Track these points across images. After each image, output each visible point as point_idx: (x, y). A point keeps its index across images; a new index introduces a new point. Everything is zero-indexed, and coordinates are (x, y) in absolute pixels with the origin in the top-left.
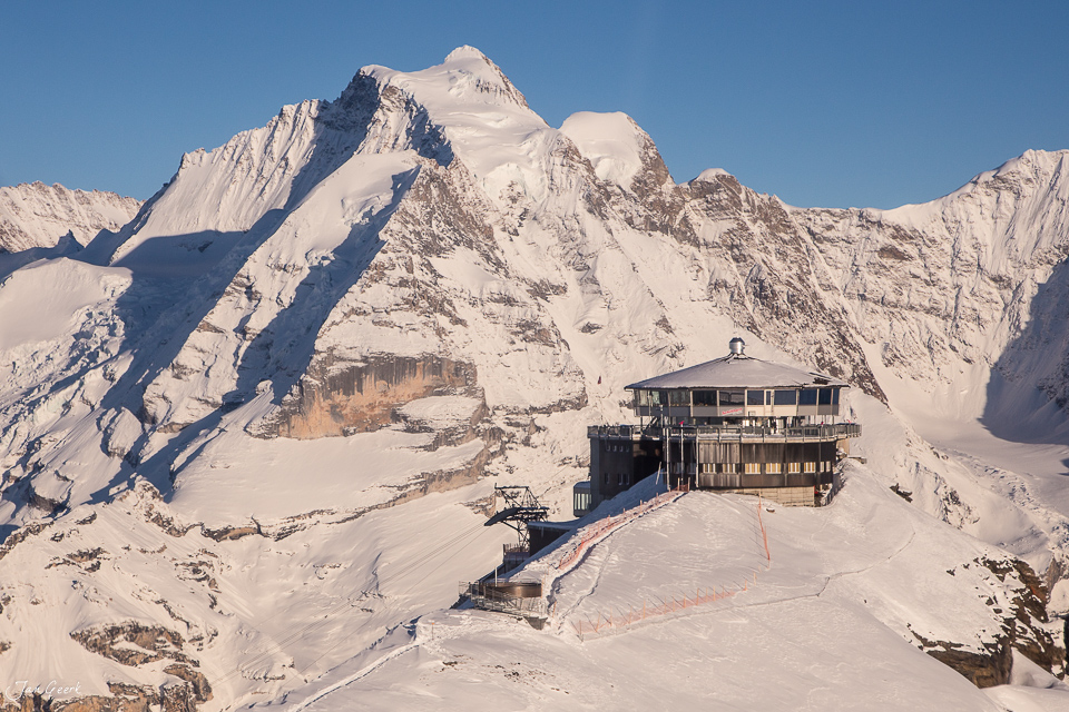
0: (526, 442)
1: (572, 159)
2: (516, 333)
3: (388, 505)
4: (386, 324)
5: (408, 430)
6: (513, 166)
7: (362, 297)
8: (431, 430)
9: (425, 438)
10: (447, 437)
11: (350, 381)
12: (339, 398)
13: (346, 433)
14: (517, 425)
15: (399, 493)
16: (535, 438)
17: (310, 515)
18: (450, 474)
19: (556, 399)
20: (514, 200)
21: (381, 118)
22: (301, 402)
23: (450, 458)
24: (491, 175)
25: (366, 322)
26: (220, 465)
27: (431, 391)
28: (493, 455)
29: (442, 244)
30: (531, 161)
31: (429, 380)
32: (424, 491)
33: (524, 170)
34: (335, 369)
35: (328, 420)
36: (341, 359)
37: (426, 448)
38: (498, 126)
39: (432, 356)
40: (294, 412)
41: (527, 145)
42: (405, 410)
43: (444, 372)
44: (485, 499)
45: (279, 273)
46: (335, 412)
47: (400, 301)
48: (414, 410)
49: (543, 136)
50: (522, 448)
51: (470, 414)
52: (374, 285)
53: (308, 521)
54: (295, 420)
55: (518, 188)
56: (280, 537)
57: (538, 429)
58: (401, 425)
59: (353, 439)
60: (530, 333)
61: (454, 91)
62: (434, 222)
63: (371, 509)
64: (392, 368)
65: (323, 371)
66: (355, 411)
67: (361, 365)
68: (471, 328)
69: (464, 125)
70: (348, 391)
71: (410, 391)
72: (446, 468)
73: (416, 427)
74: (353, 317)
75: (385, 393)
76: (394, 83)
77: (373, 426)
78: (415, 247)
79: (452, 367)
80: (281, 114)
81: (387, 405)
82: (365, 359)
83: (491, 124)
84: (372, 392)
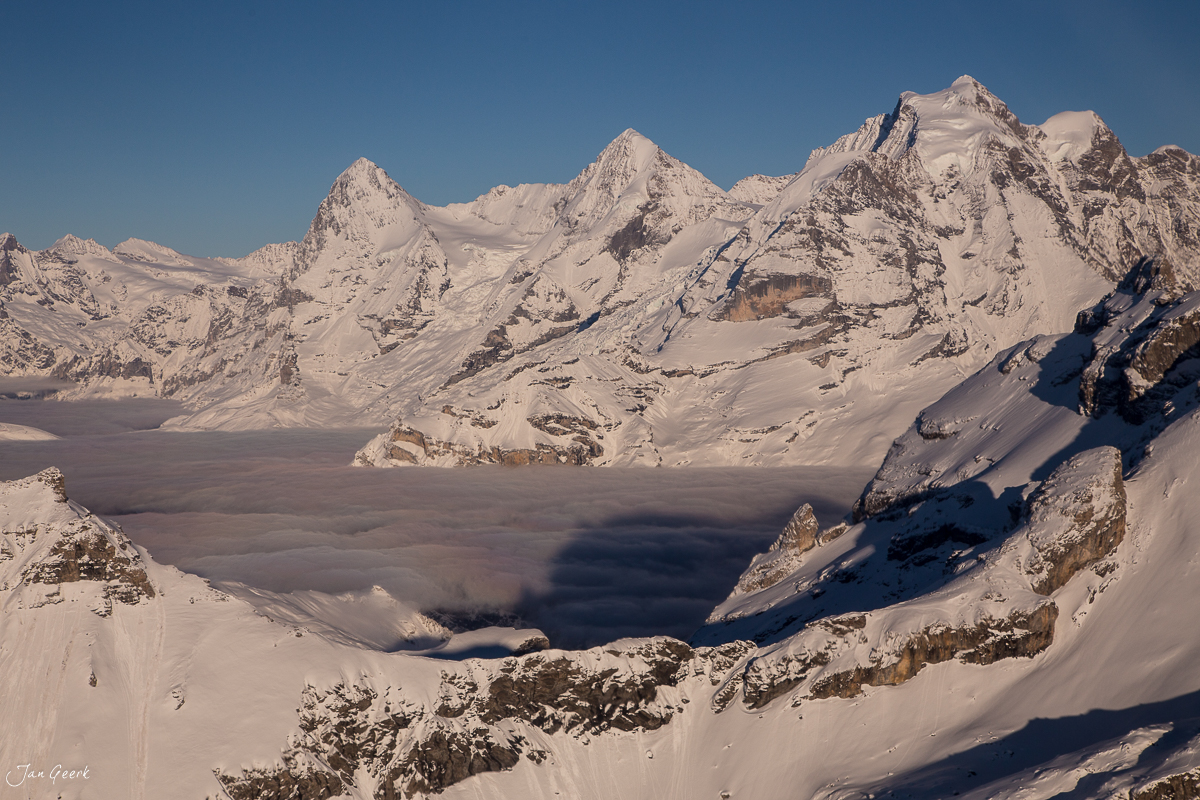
0: (865, 325)
1: (993, 149)
2: (882, 261)
3: (764, 359)
4: (786, 256)
5: (790, 317)
6: (954, 155)
7: (778, 240)
8: (799, 317)
9: (796, 322)
10: (808, 321)
11: (761, 289)
12: (756, 298)
13: (759, 319)
14: (862, 315)
15: (771, 352)
16: (871, 323)
17: (722, 364)
18: (803, 343)
19: (892, 299)
20: (951, 176)
21: (898, 126)
22: (735, 300)
23: (807, 333)
24: (936, 161)
25: (776, 255)
26: (686, 336)
27: (805, 295)
28: (838, 332)
29: (856, 207)
30: (967, 150)
31: (804, 289)
32: (788, 352)
33: (960, 157)
34: (753, 282)
35: (749, 311)
36: (757, 277)
37: (795, 327)
38: (961, 128)
39: (806, 275)
40: (732, 307)
41: (970, 140)
42: (789, 306)
43: (813, 285)
44: (819, 357)
45: (764, 226)
46: (753, 306)
47: (797, 242)
48: (792, 306)
49: (980, 134)
50: (862, 328)
51: (822, 308)
52: (787, 233)
53: (720, 368)
54: (732, 311)
55: (956, 169)
56: (703, 376)
57: (875, 317)
58: (787, 314)
59: (762, 321)
60: (890, 260)
61: (945, 106)
62: (854, 194)
63: (754, 361)
64: (783, 281)
65: (747, 283)
66: (764, 305)
67: (766, 280)
68: (856, 258)
69: (935, 128)
70: (760, 295)
71: (793, 295)
72: (801, 339)
73: (793, 315)
74: (771, 252)
75: (779, 296)
76: (910, 102)
77: (773, 314)
78: (832, 209)
79: (817, 281)
80: (865, 124)
81: (781, 303)
82: (768, 276)
83: (957, 127)
84: (772, 296)
